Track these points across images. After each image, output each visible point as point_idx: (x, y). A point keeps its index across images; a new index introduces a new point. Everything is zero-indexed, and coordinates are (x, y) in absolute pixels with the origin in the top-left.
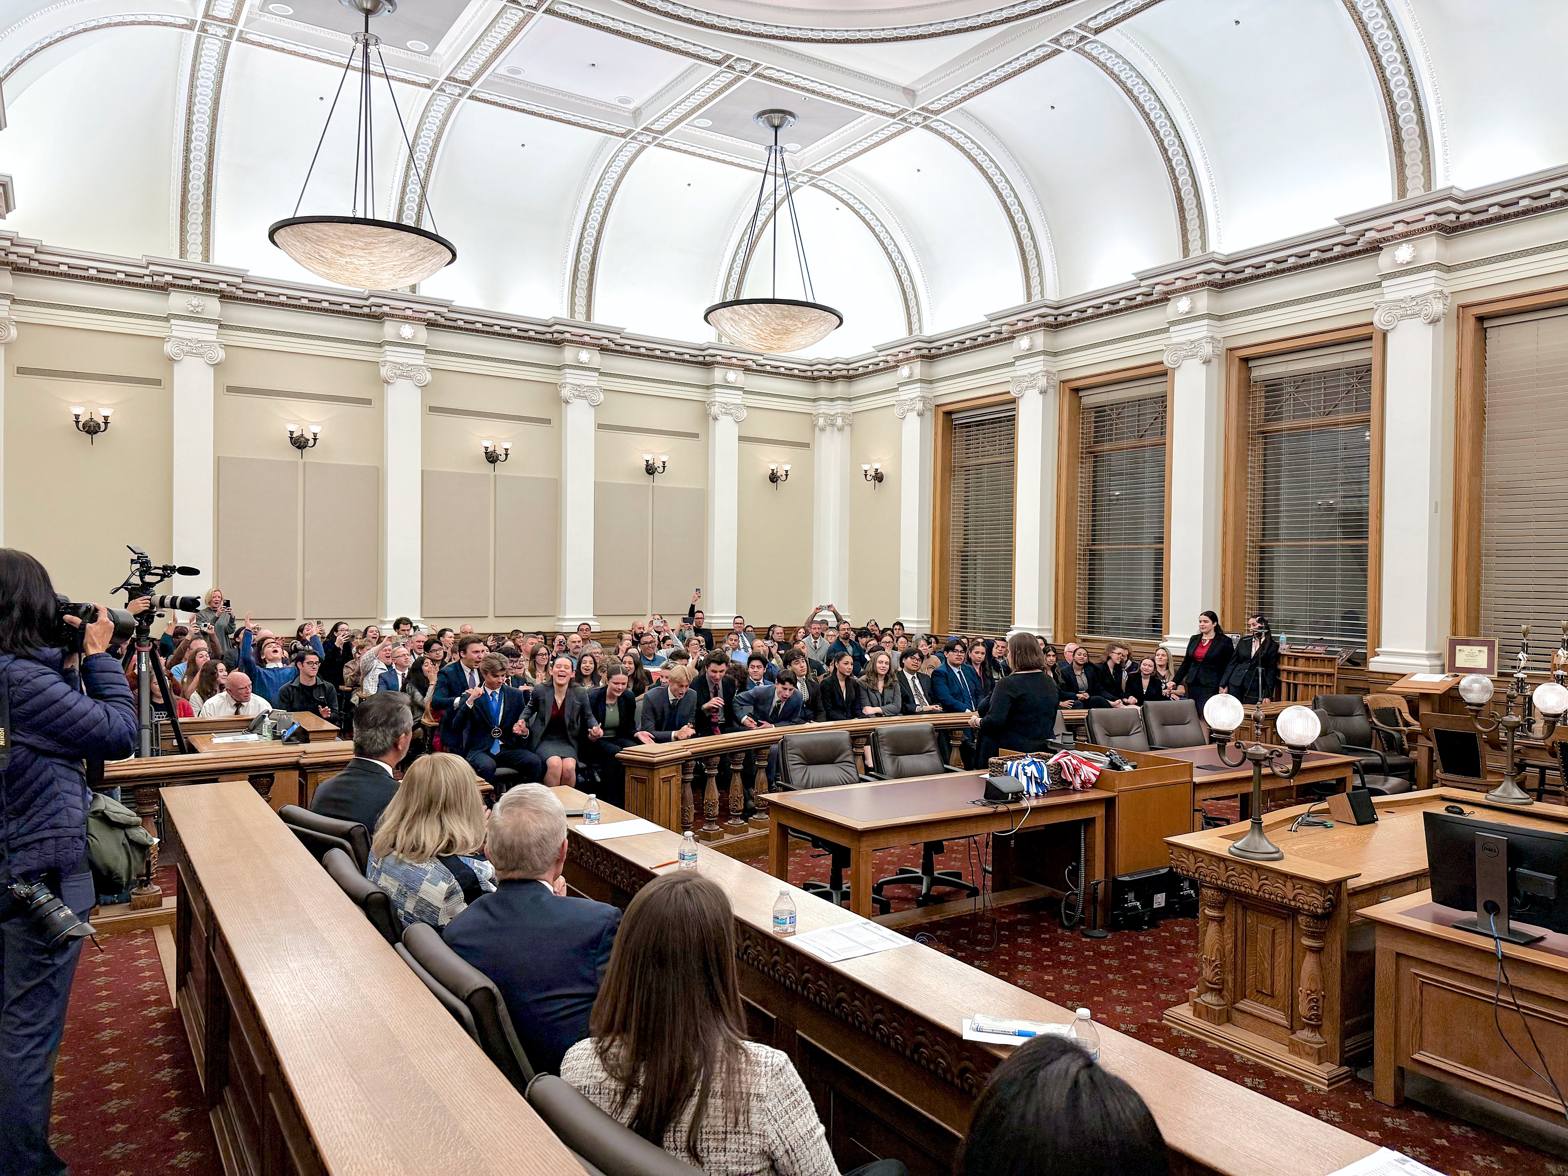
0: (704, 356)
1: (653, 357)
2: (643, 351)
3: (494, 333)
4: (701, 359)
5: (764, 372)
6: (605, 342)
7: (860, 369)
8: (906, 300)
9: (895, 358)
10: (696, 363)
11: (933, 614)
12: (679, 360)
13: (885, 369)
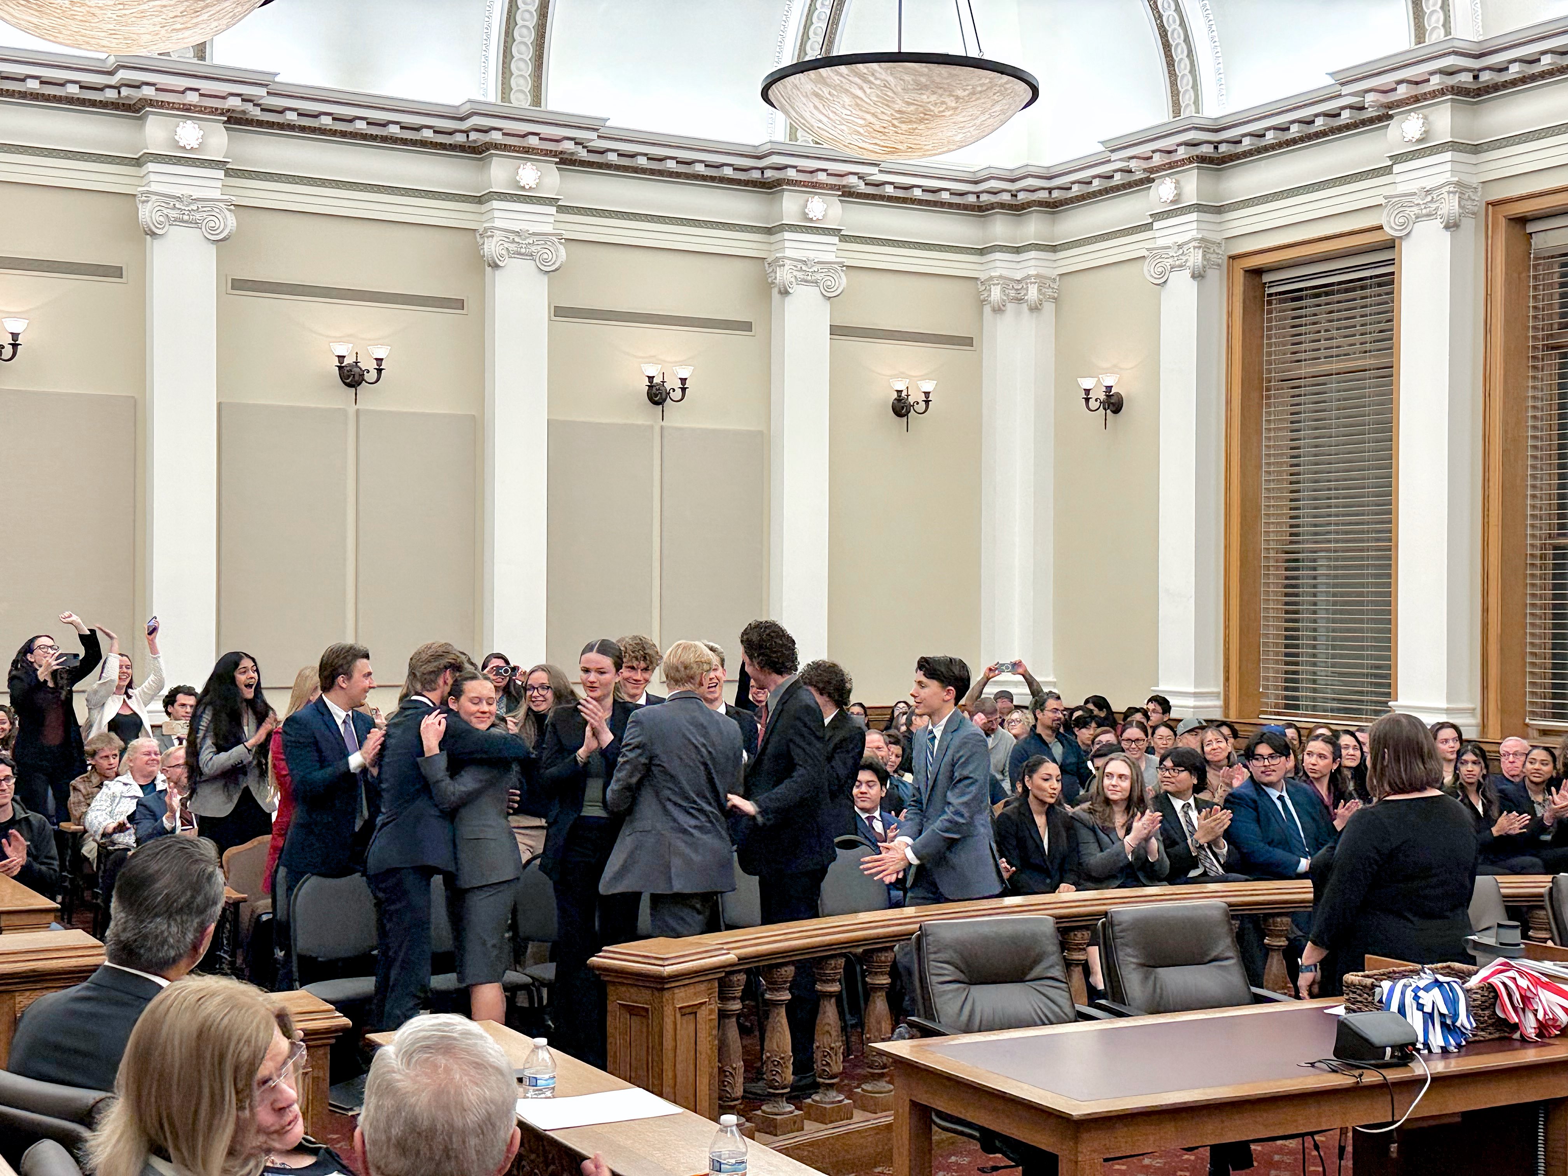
0: (762, 170)
1: (661, 173)
2: (642, 161)
3: (354, 135)
4: (756, 175)
5: (882, 198)
6: (569, 146)
7: (1075, 188)
8: (1167, 46)
9: (1145, 165)
10: (747, 183)
11: (1227, 679)
12: (712, 179)
13: (1124, 186)
